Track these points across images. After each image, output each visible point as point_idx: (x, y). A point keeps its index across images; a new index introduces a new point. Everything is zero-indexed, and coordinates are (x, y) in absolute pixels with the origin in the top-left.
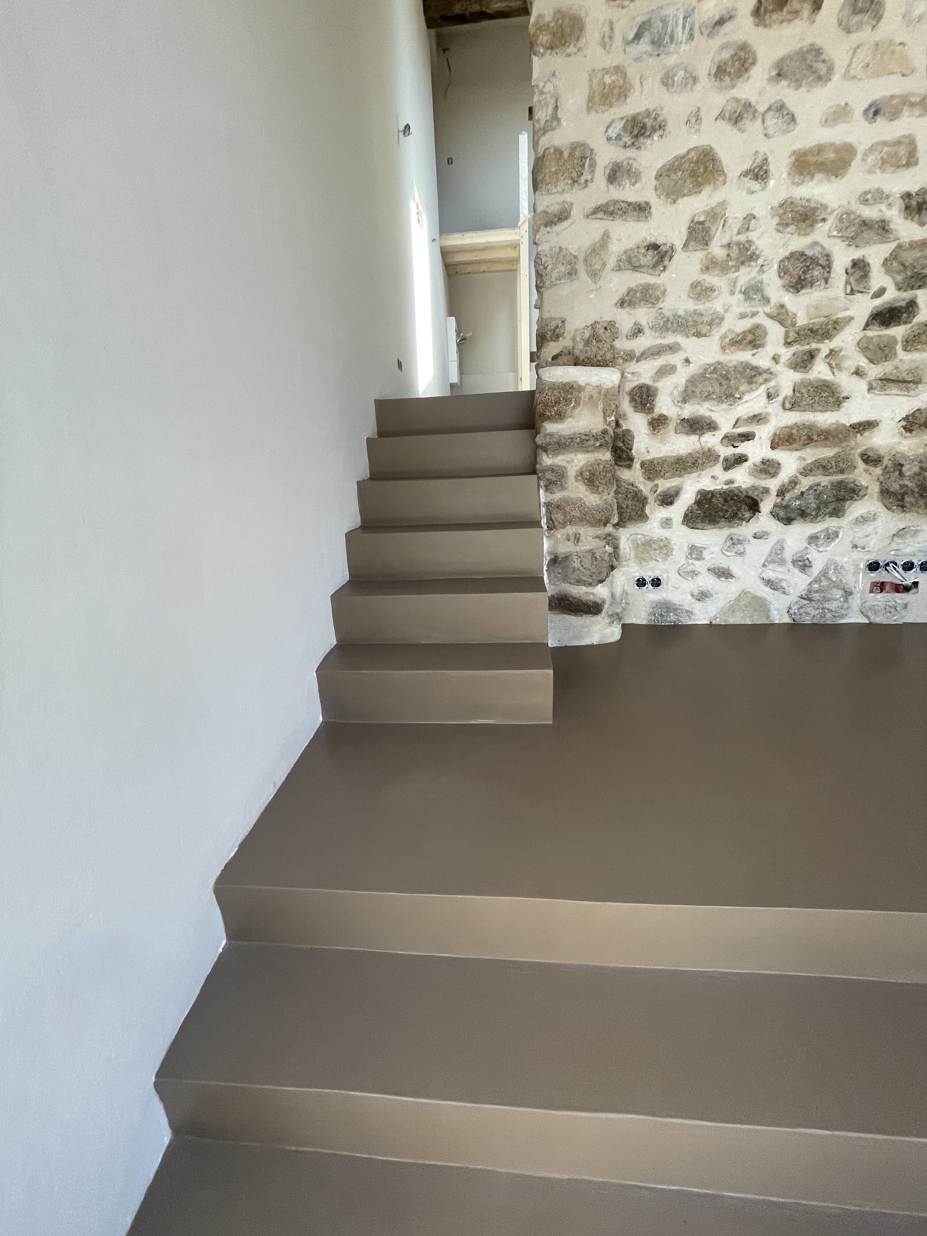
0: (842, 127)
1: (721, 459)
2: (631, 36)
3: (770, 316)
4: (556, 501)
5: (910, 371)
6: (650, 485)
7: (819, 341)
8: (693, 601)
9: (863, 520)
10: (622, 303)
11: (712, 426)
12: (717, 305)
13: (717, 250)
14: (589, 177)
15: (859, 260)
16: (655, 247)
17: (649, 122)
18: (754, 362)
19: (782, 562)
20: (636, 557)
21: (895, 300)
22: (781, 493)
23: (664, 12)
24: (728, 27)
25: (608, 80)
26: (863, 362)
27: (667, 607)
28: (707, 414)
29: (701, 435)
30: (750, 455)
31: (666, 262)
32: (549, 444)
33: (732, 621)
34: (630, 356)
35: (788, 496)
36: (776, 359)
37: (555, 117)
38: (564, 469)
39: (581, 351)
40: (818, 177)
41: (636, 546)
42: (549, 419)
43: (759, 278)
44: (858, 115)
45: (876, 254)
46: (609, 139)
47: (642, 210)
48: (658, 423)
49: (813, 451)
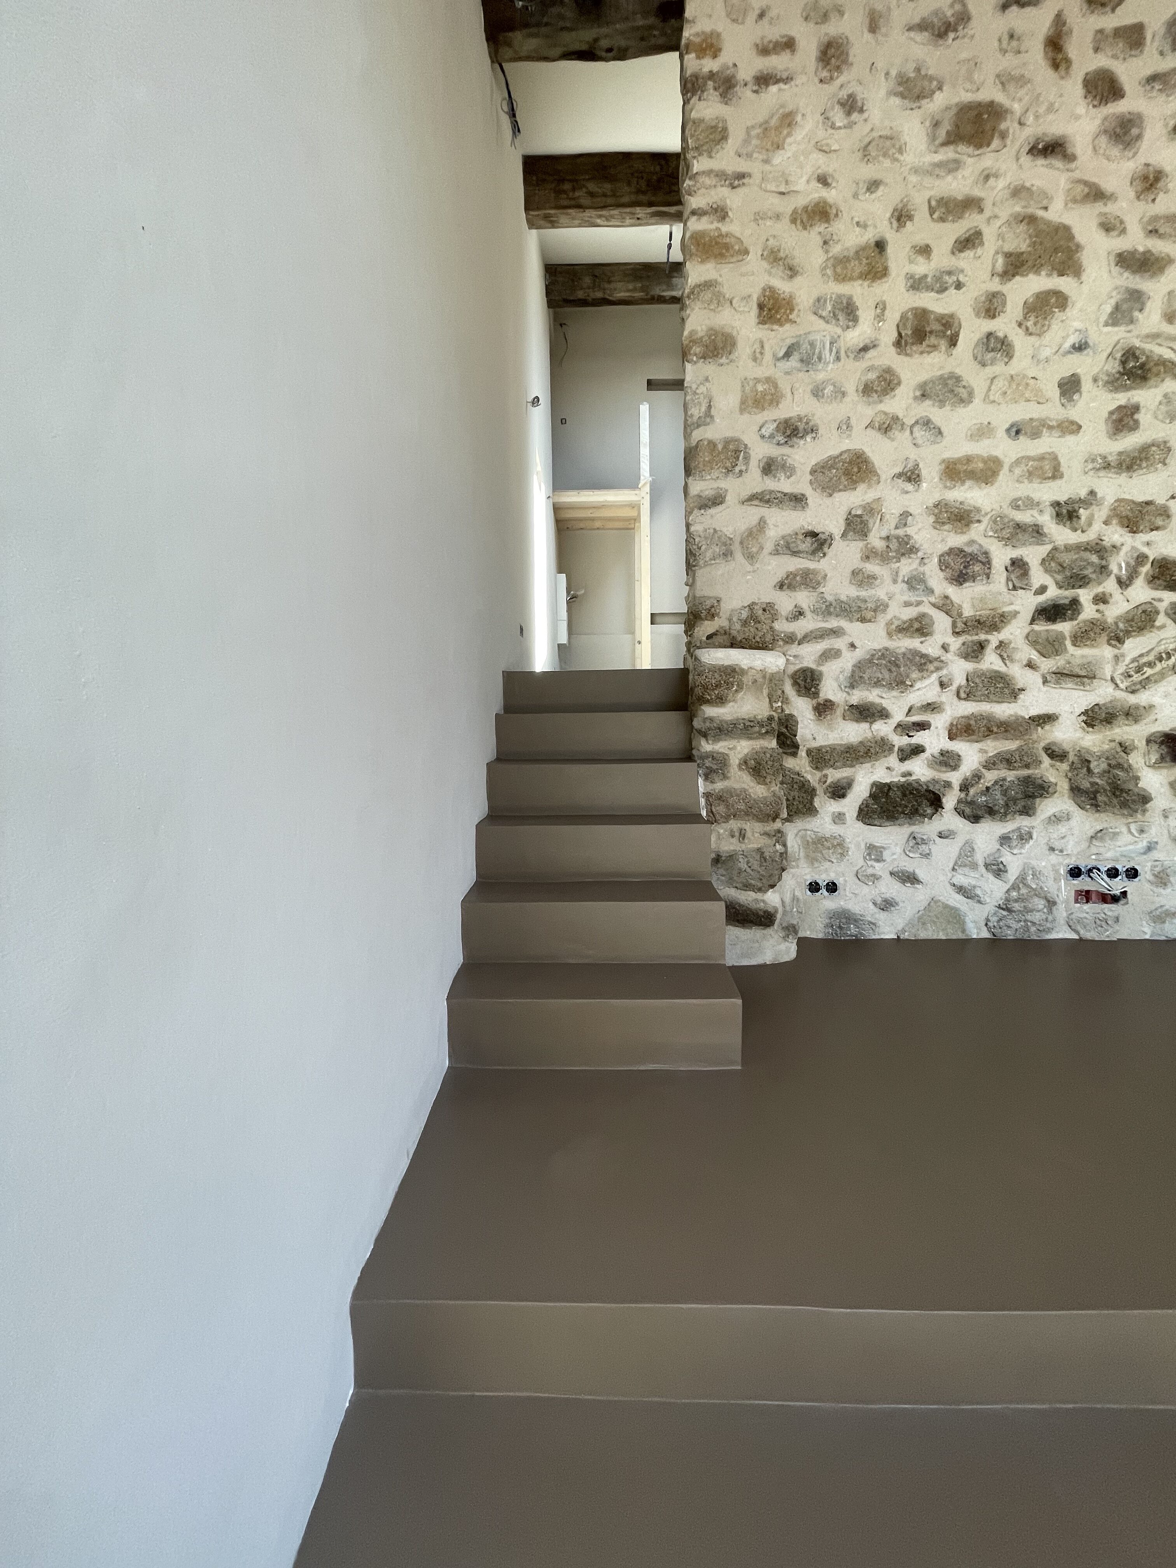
0: (986, 442)
1: (896, 749)
2: (781, 354)
3: (934, 605)
4: (717, 791)
5: (1082, 666)
6: (818, 774)
7: (987, 633)
8: (876, 910)
9: (1056, 819)
10: (781, 586)
11: (883, 714)
12: (880, 592)
13: (875, 540)
14: (744, 468)
15: (1017, 559)
16: (814, 535)
17: (801, 426)
18: (923, 649)
19: (974, 866)
20: (807, 856)
21: (1058, 598)
22: (965, 787)
23: (811, 337)
24: (871, 353)
25: (760, 388)
26: (1034, 656)
27: (844, 917)
28: (877, 700)
29: (871, 723)
30: (927, 746)
31: (826, 549)
32: (709, 729)
33: (923, 935)
34: (790, 639)
35: (972, 791)
36: (945, 648)
37: (708, 414)
38: (726, 757)
39: (738, 632)
40: (968, 483)
41: (806, 844)
42: (708, 702)
43: (921, 569)
44: (1001, 433)
45: (1033, 554)
46: (763, 437)
47: (798, 500)
48: (823, 709)
49: (993, 744)
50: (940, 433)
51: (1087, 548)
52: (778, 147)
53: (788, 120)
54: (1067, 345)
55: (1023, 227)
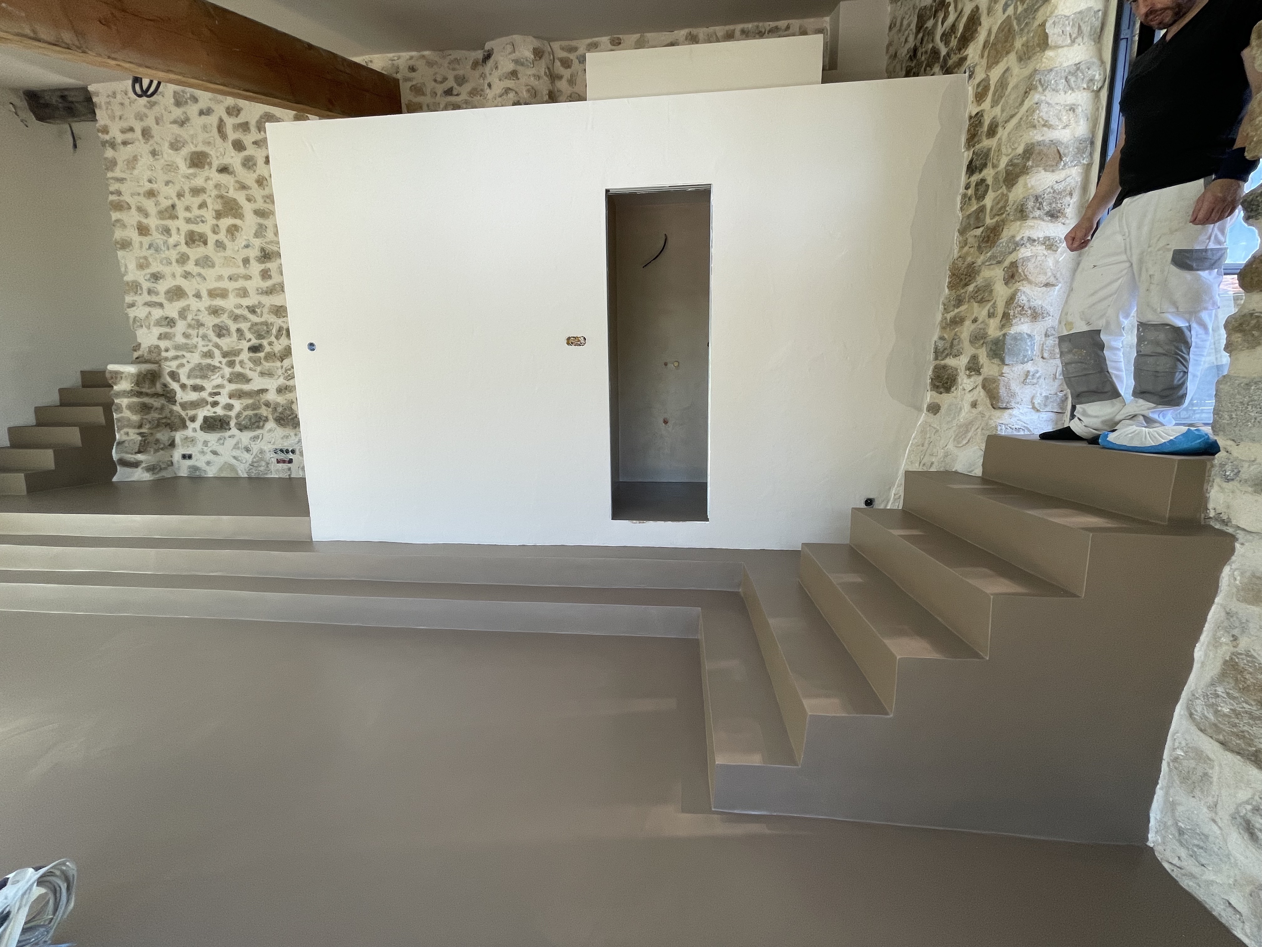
0: (222, 282)
1: (208, 402)
2: (148, 247)
3: (214, 346)
4: (120, 418)
5: (267, 370)
6: (185, 412)
7: (234, 357)
8: (205, 465)
9: (271, 431)
10: (160, 338)
12: (195, 340)
13: (189, 321)
14: (141, 292)
15: (239, 328)
16: (168, 318)
17: (158, 275)
18: (213, 363)
19: (238, 448)
20: (182, 445)
21: (255, 343)
22: (236, 418)
23: (157, 241)
25: (142, 261)
26: (252, 366)
27: (195, 468)
29: (199, 392)
30: (220, 402)
31: (172, 324)
33: (222, 475)
34: (166, 359)
35: (239, 419)
36: (220, 363)
37: (126, 271)
38: (120, 405)
39: (147, 357)
40: (218, 298)
41: (182, 440)
42: (111, 384)
44: (226, 279)
45: (244, 326)
46: (146, 280)
47: (161, 305)
48: (183, 386)
49: (245, 400)
50: (205, 279)
51: (262, 323)
52: (134, 168)
53: (135, 159)
54: (242, 245)
55: (219, 200)
